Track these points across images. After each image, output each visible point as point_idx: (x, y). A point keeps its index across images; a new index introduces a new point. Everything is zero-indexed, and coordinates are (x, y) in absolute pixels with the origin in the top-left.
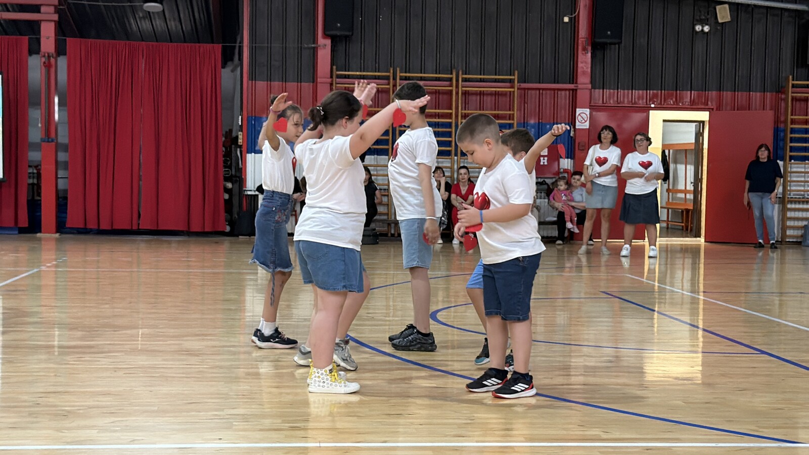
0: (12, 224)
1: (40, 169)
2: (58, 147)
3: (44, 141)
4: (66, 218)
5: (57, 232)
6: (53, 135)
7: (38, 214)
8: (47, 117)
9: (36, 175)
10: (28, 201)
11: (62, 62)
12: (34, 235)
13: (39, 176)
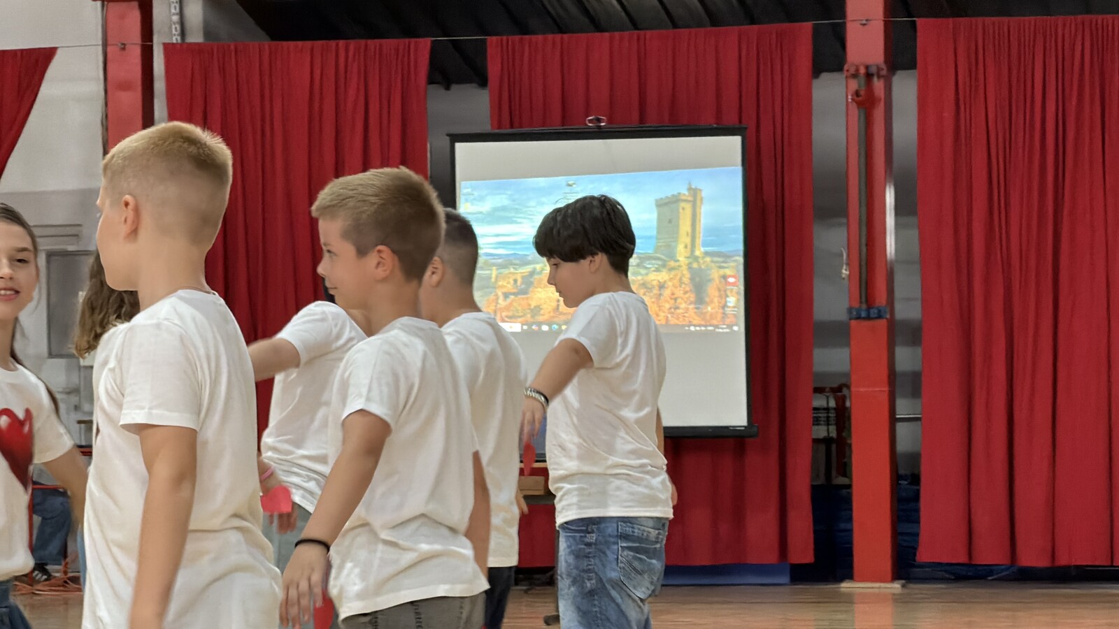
0: (772, 558)
1: (844, 399)
2: (897, 332)
3: (859, 318)
4: (917, 535)
5: (896, 576)
6: (881, 300)
7: (843, 526)
8: (864, 249)
9: (832, 415)
10: (815, 490)
11: (905, 89)
12: (831, 586)
13: (842, 417)
